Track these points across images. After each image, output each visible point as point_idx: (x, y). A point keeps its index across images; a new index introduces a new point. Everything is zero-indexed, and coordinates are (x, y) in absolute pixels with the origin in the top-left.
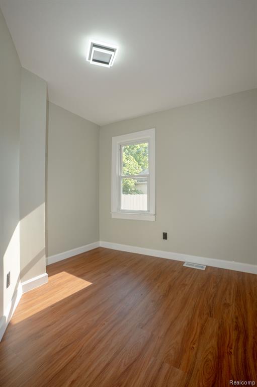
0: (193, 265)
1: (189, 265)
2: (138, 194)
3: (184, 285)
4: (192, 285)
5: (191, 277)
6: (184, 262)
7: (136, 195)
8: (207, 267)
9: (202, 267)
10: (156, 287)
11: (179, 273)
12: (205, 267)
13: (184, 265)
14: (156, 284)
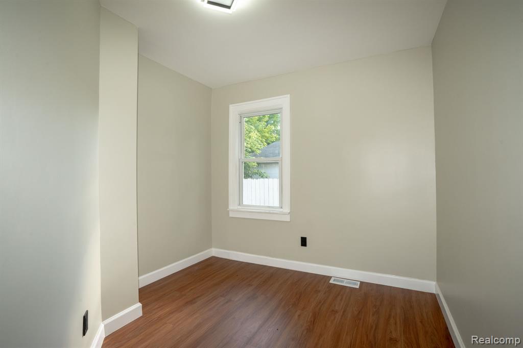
0: (342, 282)
1: (338, 281)
2: (262, 177)
3: (334, 312)
4: (344, 312)
5: (341, 300)
6: (330, 277)
7: (259, 179)
8: (362, 283)
9: (355, 284)
10: (296, 317)
11: (325, 293)
12: (359, 283)
13: (330, 282)
14: (296, 312)
